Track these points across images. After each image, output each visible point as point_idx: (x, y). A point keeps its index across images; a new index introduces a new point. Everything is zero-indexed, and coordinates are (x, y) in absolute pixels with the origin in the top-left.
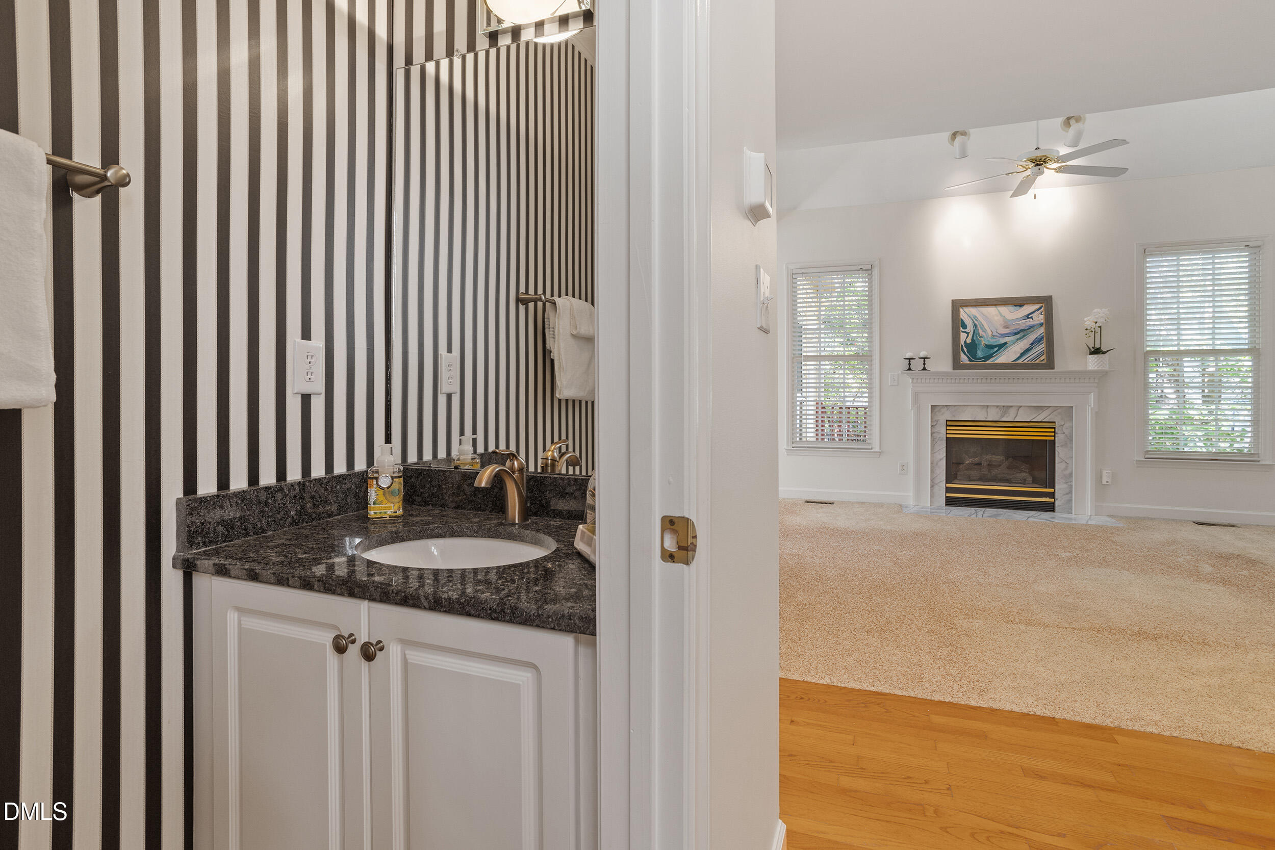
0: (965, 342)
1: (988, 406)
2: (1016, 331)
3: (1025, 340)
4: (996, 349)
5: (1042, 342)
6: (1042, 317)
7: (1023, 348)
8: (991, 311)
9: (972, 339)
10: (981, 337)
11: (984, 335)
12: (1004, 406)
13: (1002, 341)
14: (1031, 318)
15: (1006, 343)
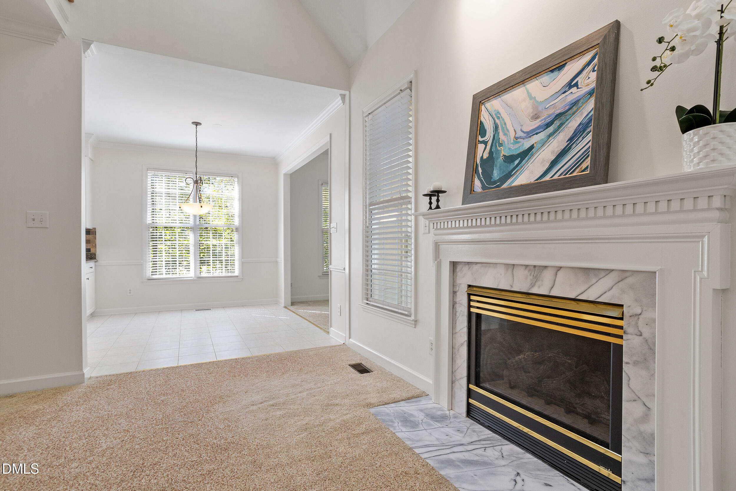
0: (482, 157)
1: (514, 265)
2: (549, 120)
3: (560, 134)
4: (517, 162)
5: (589, 130)
6: (593, 76)
7: (556, 150)
8: (518, 93)
9: (491, 153)
10: (501, 145)
11: (506, 140)
12: (535, 266)
13: (527, 145)
14: (576, 85)
15: (532, 147)
